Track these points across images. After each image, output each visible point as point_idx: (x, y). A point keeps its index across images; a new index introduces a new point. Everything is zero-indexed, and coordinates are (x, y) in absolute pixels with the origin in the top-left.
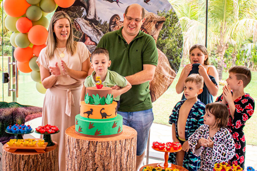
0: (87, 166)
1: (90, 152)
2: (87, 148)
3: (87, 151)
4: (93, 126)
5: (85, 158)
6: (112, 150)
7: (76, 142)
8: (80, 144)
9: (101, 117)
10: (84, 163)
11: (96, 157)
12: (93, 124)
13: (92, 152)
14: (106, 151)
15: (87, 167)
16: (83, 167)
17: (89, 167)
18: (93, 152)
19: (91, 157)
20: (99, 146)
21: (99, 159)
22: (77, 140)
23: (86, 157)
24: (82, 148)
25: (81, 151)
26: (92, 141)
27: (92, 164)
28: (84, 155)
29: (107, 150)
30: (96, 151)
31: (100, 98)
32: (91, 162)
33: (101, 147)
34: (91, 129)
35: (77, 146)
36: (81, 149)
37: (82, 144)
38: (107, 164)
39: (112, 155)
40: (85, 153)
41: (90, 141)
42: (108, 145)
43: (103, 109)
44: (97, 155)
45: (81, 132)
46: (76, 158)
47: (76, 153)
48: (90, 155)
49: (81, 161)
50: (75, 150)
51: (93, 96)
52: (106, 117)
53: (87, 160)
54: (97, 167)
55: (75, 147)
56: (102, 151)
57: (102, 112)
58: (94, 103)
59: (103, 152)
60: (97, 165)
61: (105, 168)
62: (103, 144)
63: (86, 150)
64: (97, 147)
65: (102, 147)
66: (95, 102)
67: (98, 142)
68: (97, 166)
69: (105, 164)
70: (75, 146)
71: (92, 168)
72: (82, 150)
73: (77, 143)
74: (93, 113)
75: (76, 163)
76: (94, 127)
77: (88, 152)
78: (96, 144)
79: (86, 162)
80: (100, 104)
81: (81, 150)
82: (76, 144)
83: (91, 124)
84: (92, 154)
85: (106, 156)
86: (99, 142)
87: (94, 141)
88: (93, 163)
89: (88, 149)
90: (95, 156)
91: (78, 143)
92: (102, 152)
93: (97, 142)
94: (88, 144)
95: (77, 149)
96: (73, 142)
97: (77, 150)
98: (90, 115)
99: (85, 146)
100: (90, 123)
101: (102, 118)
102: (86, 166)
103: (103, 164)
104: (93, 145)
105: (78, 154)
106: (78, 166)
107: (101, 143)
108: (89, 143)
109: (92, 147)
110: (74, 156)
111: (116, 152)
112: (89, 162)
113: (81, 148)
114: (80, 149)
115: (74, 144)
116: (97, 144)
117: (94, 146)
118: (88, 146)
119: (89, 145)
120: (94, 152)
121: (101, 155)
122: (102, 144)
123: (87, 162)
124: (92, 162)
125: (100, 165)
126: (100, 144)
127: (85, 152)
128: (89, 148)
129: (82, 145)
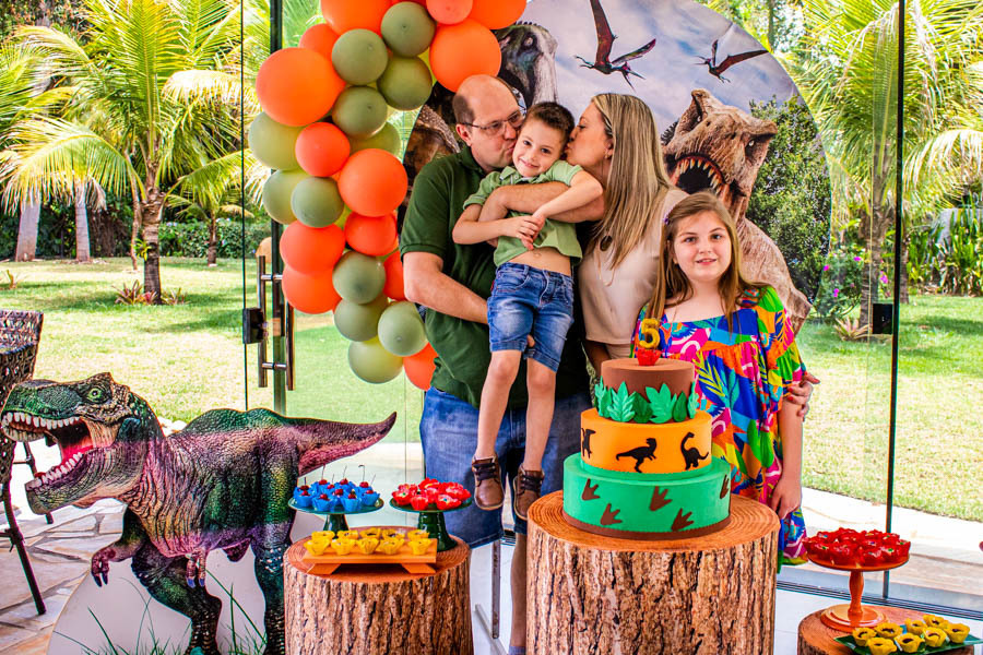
0: (664, 645)
1: (675, 592)
2: (663, 579)
3: (663, 592)
4: (667, 498)
5: (656, 616)
6: (744, 574)
7: (618, 562)
8: (634, 569)
9: (684, 464)
10: (650, 636)
11: (695, 608)
12: (666, 491)
13: (681, 591)
14: (726, 581)
15: (663, 649)
16: (646, 648)
17: (670, 645)
18: (685, 592)
19: (678, 611)
20: (706, 568)
21: (706, 611)
22: (621, 555)
23: (659, 612)
24: (645, 582)
25: (642, 593)
26: (682, 552)
27: (681, 634)
28: (653, 608)
29: (730, 576)
30: (696, 584)
31: (672, 397)
32: (679, 628)
33: (712, 570)
34: (659, 510)
35: (622, 579)
36: (641, 586)
37: (643, 566)
38: (729, 626)
39: (744, 593)
40: (657, 601)
41: (674, 555)
42: (734, 561)
43: (690, 435)
44: (697, 601)
45: (614, 526)
46: (617, 620)
47: (620, 603)
48: (676, 602)
49: (640, 631)
50: (611, 594)
51: (650, 391)
52: (696, 465)
53: (662, 622)
54: (700, 643)
55: (614, 583)
56: (716, 583)
57: (687, 446)
58: (654, 417)
59: (719, 586)
60: (700, 635)
61: (724, 642)
62: (719, 559)
63: (658, 587)
64: (701, 573)
65: (716, 569)
66: (655, 414)
67: (704, 554)
68: (699, 639)
69: (724, 625)
70: (612, 578)
71: (680, 650)
72: (643, 589)
73: (620, 567)
74: (655, 453)
75: (617, 637)
76: (669, 501)
77: (666, 596)
78: (695, 562)
79: (659, 628)
80: (673, 420)
81: (638, 591)
82: (620, 573)
83: (661, 491)
84: (683, 599)
85: (726, 600)
86: (707, 554)
87: (690, 551)
88: (684, 631)
89: (666, 583)
90: (691, 606)
91: (627, 565)
92: (714, 587)
93: (700, 553)
94: (667, 567)
95: (619, 588)
96: (605, 564)
97: (622, 591)
98: (646, 460)
99: (658, 574)
100: (657, 488)
101: (688, 467)
102: (659, 646)
103: (718, 628)
104: (686, 568)
105: (624, 607)
106: (628, 648)
107: (713, 557)
108: (672, 563)
109: (684, 574)
110: (609, 616)
111: (751, 580)
112: (673, 630)
113: (638, 582)
114: (636, 586)
115: (610, 571)
116: (699, 562)
117: (689, 570)
118: (666, 574)
119: (670, 569)
120: (688, 591)
121: (713, 598)
122: (715, 560)
123: (662, 631)
124: (682, 627)
125: (710, 633)
126: (711, 558)
127: (658, 594)
128: (670, 581)
129: (645, 571)
